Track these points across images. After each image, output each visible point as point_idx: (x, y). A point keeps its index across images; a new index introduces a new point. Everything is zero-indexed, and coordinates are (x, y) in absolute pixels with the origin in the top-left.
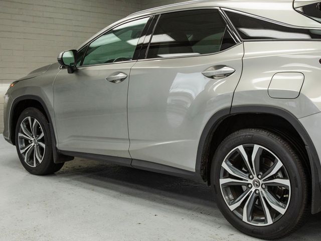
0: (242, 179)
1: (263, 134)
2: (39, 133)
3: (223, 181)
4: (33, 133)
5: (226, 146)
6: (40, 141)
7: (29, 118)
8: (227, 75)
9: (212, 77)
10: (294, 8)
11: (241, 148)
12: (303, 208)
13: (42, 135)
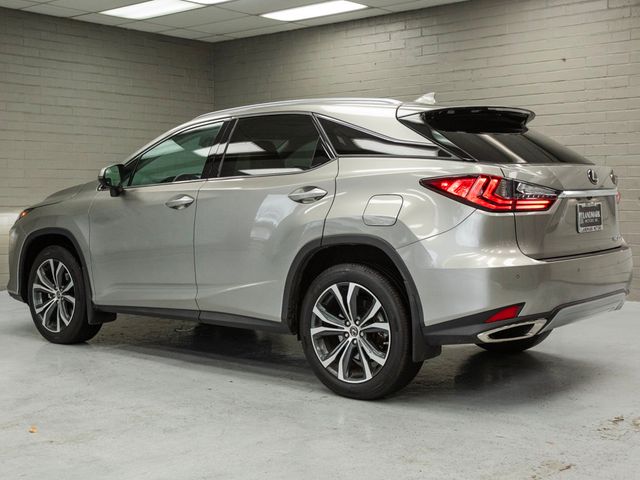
0: (336, 327)
1: (360, 270)
2: (65, 283)
3: (314, 331)
4: (57, 284)
5: (319, 287)
6: (67, 293)
7: (51, 261)
8: (318, 198)
9: (301, 201)
10: (397, 118)
11: (335, 288)
12: (404, 356)
13: (71, 284)
